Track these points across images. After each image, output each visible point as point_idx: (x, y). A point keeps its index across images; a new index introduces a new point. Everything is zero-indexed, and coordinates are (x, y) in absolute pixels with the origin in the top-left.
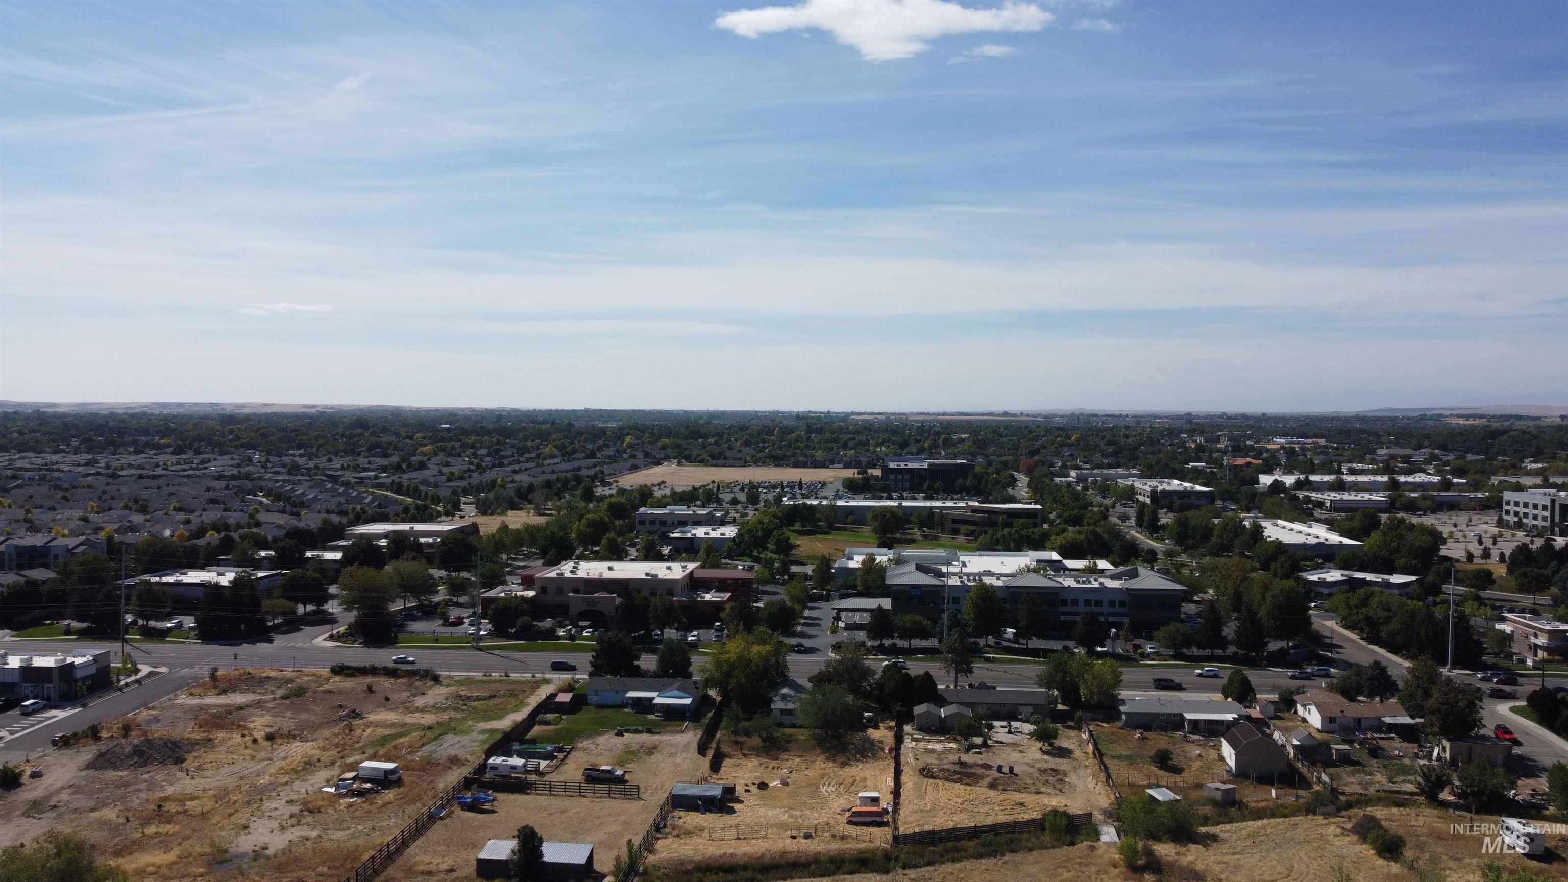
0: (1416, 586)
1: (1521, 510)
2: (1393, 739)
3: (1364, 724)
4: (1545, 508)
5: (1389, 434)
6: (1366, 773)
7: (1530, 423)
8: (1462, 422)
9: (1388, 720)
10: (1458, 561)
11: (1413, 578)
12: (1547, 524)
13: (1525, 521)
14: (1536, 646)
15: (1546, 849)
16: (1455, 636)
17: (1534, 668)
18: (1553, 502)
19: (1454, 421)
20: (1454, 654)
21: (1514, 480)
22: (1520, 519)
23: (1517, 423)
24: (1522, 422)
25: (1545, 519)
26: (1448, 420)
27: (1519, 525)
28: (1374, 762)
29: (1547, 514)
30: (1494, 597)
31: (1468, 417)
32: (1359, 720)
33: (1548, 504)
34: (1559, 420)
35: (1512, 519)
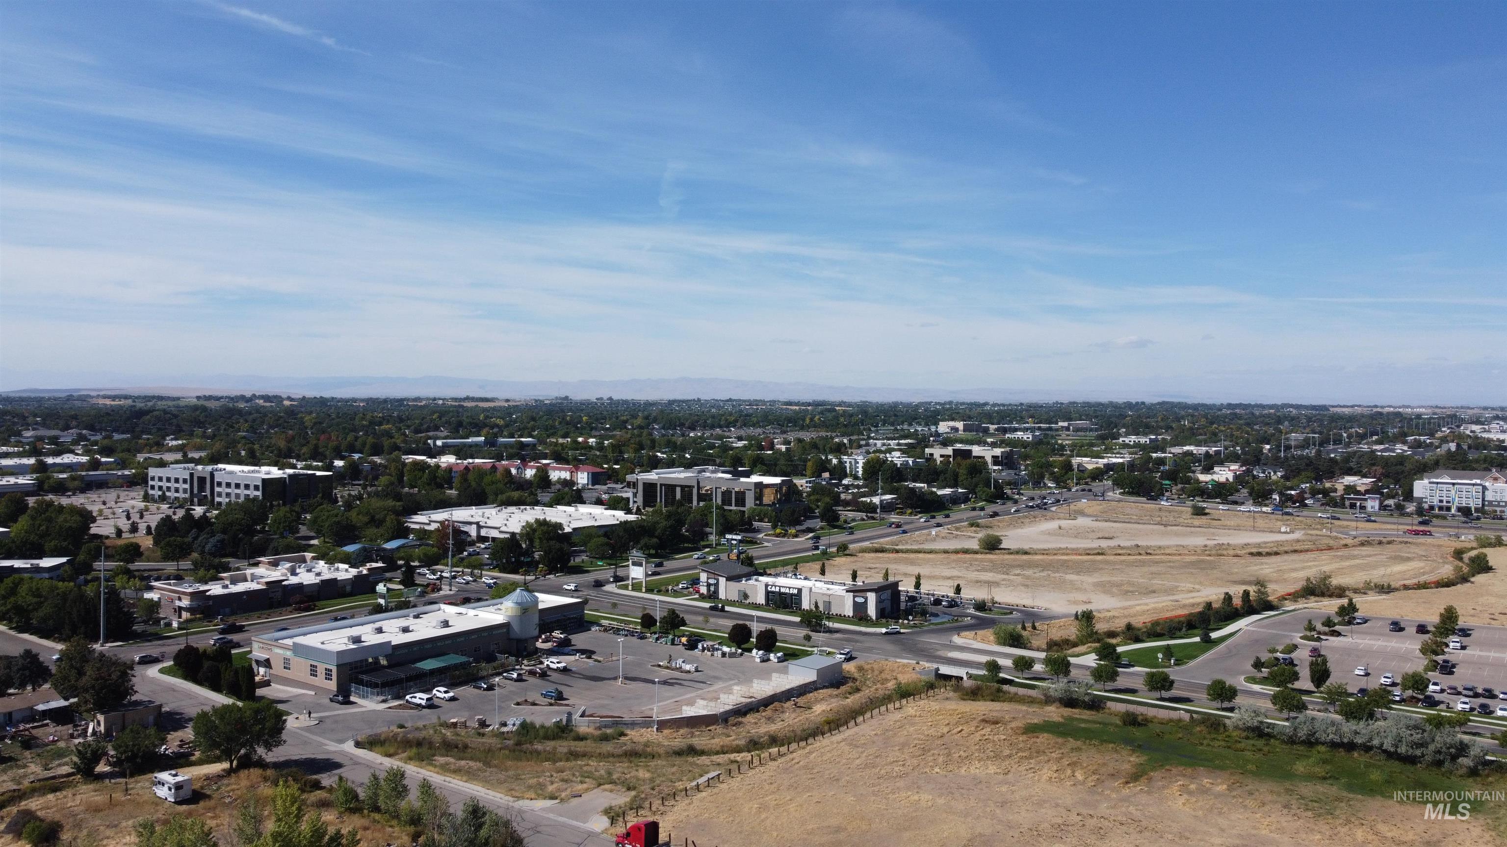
0: (67, 567)
1: (164, 484)
2: (47, 725)
3: (15, 717)
4: (185, 481)
5: (36, 416)
6: (19, 767)
7: (170, 403)
8: (108, 402)
9: (41, 707)
10: (107, 537)
11: (64, 560)
12: (187, 496)
13: (168, 494)
14: (180, 608)
15: (194, 791)
16: (107, 612)
17: (179, 629)
18: (192, 475)
19: (101, 401)
20: (106, 628)
21: (158, 457)
22: (164, 493)
23: (159, 403)
24: (164, 403)
25: (185, 491)
26: (94, 401)
27: (163, 499)
28: (27, 753)
29: (187, 486)
30: (142, 568)
31: (113, 398)
32: (10, 714)
33: (188, 477)
34: (195, 400)
35: (157, 493)
